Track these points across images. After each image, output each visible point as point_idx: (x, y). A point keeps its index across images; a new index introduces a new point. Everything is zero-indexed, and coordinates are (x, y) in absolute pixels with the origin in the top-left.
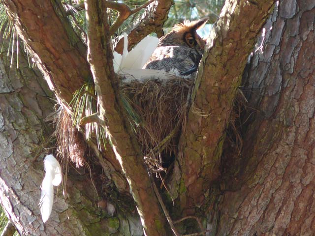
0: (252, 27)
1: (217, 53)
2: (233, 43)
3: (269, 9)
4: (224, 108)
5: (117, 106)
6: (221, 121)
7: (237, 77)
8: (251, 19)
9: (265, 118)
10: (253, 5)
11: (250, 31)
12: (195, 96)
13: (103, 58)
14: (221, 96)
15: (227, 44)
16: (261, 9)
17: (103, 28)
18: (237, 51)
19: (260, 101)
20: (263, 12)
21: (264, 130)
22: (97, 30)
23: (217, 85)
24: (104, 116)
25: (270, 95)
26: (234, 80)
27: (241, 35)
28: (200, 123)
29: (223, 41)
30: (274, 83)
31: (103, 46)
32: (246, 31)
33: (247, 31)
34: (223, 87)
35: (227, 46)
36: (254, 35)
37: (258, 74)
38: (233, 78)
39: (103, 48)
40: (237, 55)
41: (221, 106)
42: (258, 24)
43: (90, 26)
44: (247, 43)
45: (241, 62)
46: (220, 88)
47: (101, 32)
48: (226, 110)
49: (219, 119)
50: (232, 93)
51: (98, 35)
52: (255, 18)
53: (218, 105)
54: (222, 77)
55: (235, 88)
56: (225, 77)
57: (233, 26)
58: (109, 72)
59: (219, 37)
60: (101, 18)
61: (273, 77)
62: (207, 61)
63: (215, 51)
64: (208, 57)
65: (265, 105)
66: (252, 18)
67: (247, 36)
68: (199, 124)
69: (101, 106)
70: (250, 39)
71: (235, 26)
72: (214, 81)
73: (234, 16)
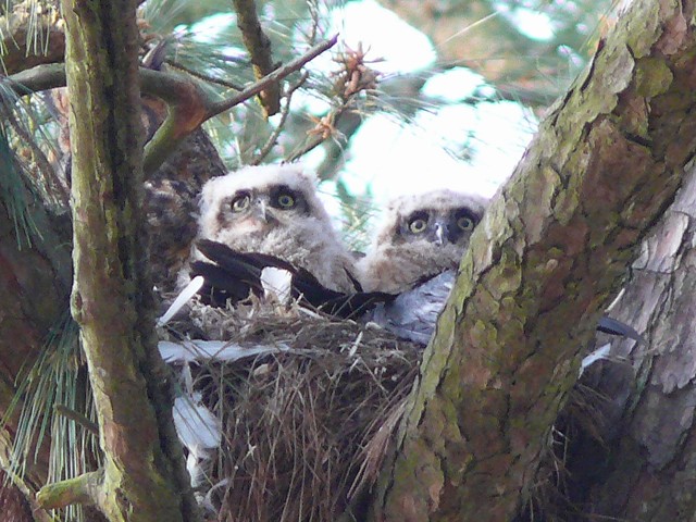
0: (628, 213)
1: (505, 286)
2: (560, 260)
3: (688, 160)
4: (518, 457)
5: (164, 458)
6: (504, 495)
7: (568, 362)
8: (626, 190)
9: (650, 469)
10: (637, 147)
11: (621, 225)
12: (423, 414)
13: (122, 307)
14: (512, 421)
15: (541, 262)
16: (662, 160)
17: (127, 212)
18: (572, 285)
19: (634, 405)
20: (667, 168)
21: (645, 507)
22: (109, 218)
23: (498, 386)
24: (118, 491)
25: (668, 388)
26: (556, 371)
27: (588, 238)
28: (436, 500)
29: (526, 250)
30: (680, 346)
31: (125, 267)
32: (607, 223)
33: (612, 225)
34: (520, 391)
35: (540, 268)
36: (631, 236)
37: (626, 312)
38: (555, 364)
39: (127, 275)
40: (572, 296)
41: (507, 450)
42: (648, 204)
43: (83, 204)
44: (610, 261)
45: (585, 315)
46: (508, 397)
47: (119, 225)
48: (523, 461)
49: (501, 490)
50: (547, 409)
51: (110, 236)
52: (638, 188)
53: (498, 446)
54: (519, 362)
55: (559, 392)
56: (528, 363)
57: (565, 206)
58: (141, 353)
59: (514, 236)
60: (122, 180)
61: (680, 327)
62: (469, 308)
63: (498, 281)
64: (473, 294)
65: (650, 422)
66: (631, 188)
67: (609, 240)
68: (430, 502)
69: (109, 456)
70: (620, 249)
71: (572, 209)
72: (489, 374)
73: (569, 177)
